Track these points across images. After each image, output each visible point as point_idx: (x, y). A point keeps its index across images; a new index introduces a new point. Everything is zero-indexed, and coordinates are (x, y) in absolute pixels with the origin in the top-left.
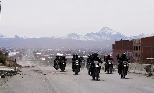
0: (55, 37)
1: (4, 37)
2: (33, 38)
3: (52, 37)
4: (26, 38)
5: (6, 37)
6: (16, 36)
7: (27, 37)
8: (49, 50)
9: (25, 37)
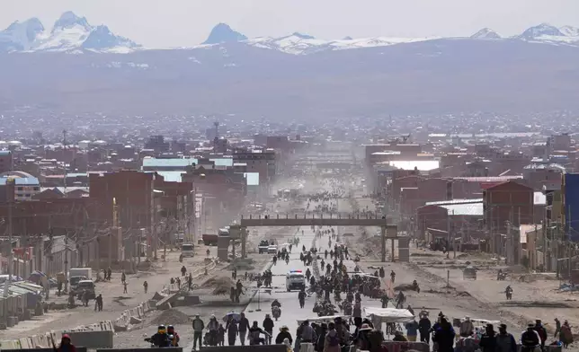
0: (555, 32)
1: (115, 40)
2: (362, 42)
3: (528, 34)
4: (304, 42)
5: (133, 45)
6: (221, 32)
7: (317, 42)
8: (503, 142)
9: (295, 39)
